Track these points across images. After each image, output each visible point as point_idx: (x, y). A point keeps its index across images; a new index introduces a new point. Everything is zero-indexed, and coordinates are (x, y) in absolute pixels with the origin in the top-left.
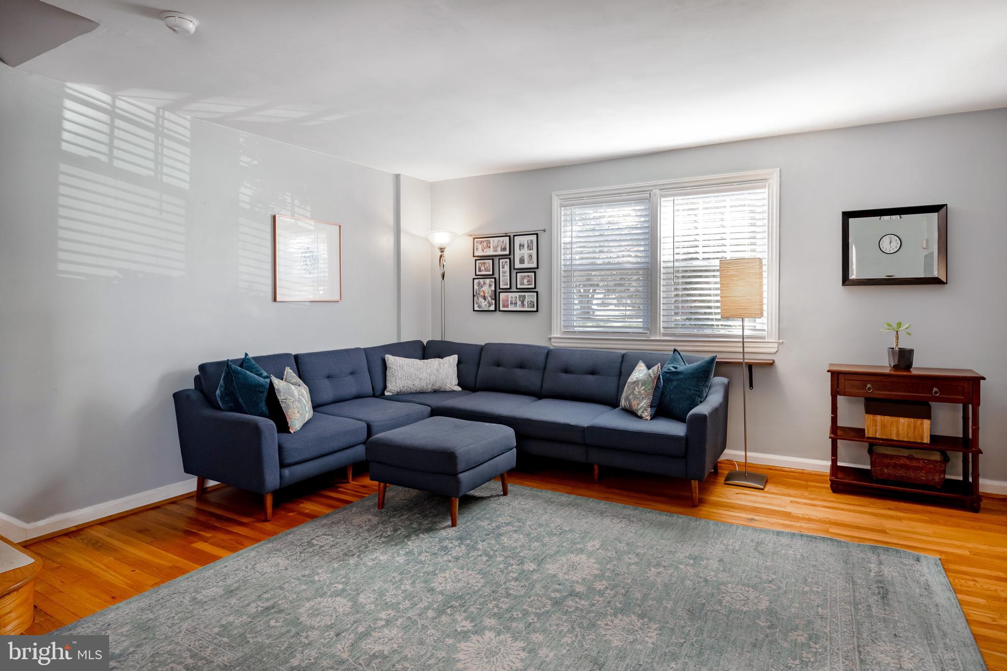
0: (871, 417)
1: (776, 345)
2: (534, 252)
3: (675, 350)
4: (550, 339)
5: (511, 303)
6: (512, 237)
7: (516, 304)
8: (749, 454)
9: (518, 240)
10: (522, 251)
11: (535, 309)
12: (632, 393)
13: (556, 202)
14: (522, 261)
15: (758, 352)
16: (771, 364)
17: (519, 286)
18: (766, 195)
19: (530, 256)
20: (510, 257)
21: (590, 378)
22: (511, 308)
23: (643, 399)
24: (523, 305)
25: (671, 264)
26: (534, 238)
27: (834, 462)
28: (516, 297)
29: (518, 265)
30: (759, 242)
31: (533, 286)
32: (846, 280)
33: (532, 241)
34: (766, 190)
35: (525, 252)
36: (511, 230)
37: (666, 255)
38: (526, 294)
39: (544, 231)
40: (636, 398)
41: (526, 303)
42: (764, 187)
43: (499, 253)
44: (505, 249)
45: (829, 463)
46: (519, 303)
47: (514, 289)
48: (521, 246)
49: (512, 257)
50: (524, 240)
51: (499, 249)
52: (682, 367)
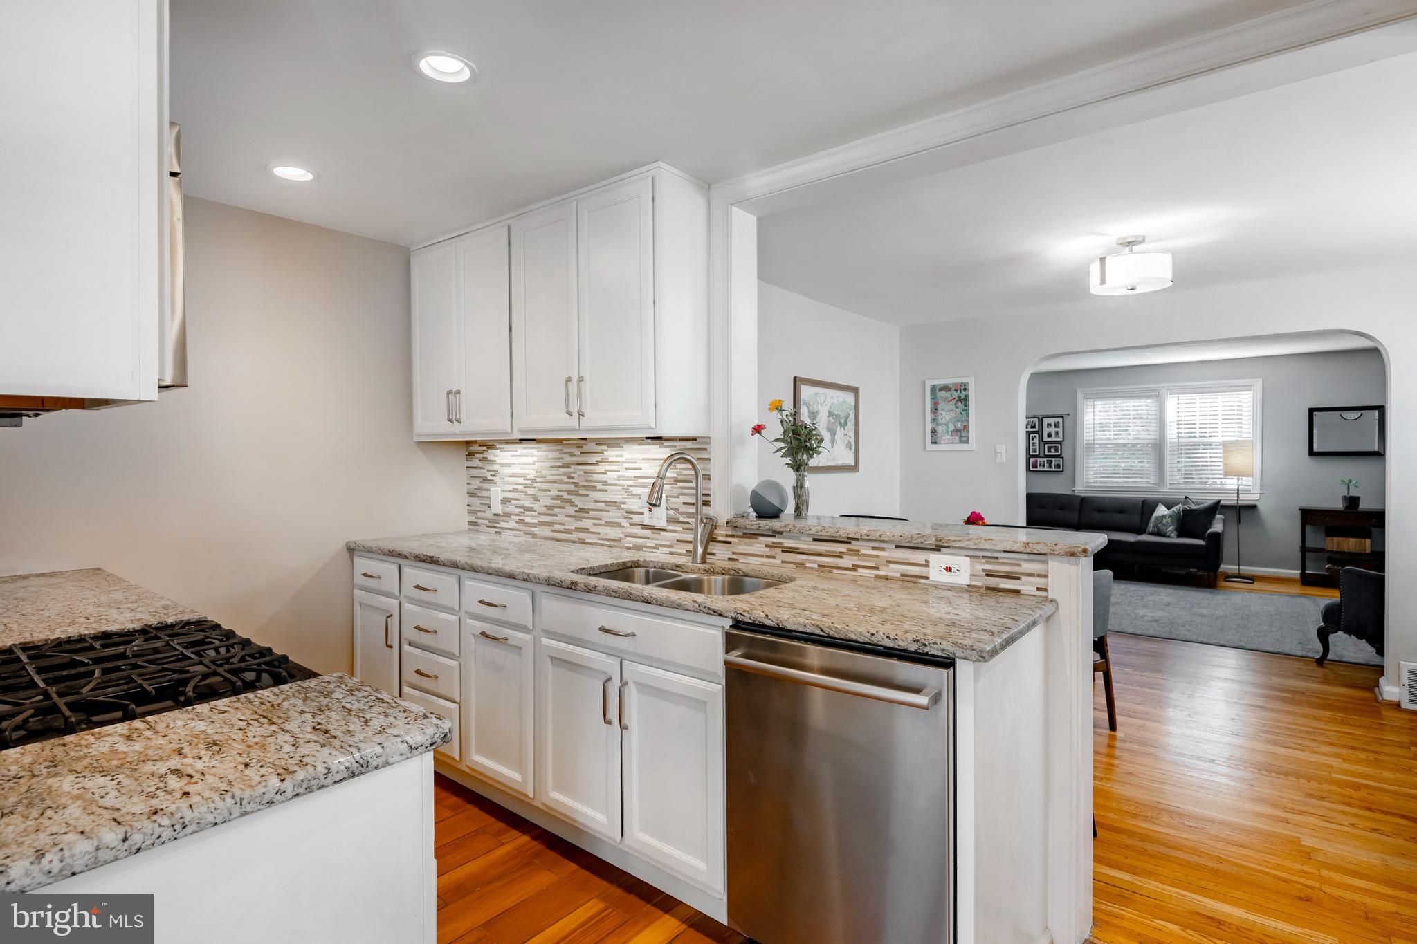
0: (1329, 538)
1: (1259, 495)
2: (1060, 430)
3: (1186, 497)
4: (1074, 491)
5: (1040, 465)
6: (1040, 419)
7: (1044, 466)
8: (1241, 567)
9: (1046, 421)
10: (1050, 429)
11: (1061, 469)
12: (1161, 522)
13: (1080, 396)
14: (1049, 435)
15: (1246, 499)
16: (1254, 507)
17: (1047, 453)
18: (1251, 395)
19: (1057, 433)
21: (1119, 516)
22: (1039, 469)
23: (1170, 526)
24: (1050, 467)
25: (1176, 440)
26: (1060, 420)
27: (1303, 568)
28: (1044, 461)
29: (1046, 438)
30: (1244, 426)
31: (1059, 453)
32: (1312, 453)
33: (1058, 422)
34: (1252, 392)
35: (1053, 430)
36: (1040, 413)
37: (1172, 433)
38: (1053, 459)
39: (1069, 415)
40: (1164, 525)
41: (1053, 465)
42: (1250, 390)
43: (1030, 430)
44: (1034, 427)
45: (1299, 572)
46: (1047, 465)
47: (1042, 455)
48: (1049, 425)
49: (1040, 433)
50: (1052, 421)
51: (1029, 427)
52: (1194, 507)
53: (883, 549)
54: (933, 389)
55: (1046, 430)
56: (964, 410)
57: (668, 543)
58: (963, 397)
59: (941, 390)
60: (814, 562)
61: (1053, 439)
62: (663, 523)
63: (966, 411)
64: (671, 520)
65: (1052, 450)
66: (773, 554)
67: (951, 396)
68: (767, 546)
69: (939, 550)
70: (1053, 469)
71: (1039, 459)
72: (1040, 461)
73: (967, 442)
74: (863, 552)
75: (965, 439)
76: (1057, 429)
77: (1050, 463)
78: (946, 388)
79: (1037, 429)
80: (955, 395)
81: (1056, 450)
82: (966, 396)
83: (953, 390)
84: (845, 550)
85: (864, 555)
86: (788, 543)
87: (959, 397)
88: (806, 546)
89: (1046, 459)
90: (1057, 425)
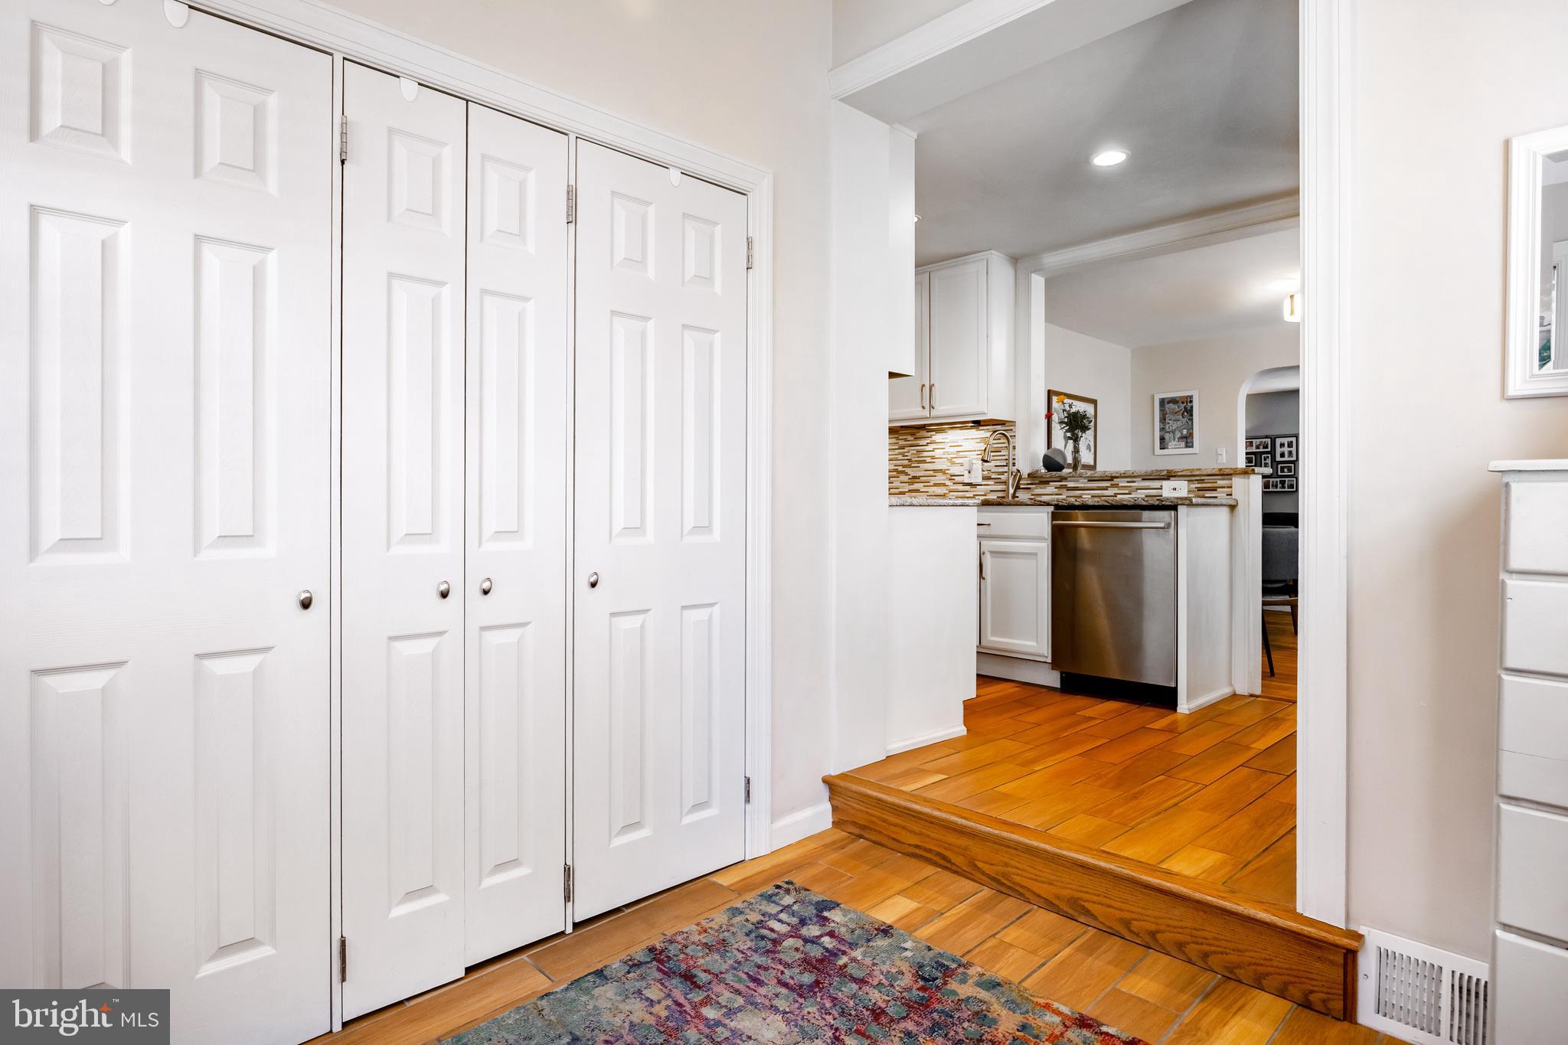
2: (1294, 449)
5: (1273, 485)
6: (1273, 439)
7: (1276, 487)
9: (1278, 441)
10: (1283, 449)
11: (1295, 489)
14: (1282, 455)
17: (1279, 473)
19: (1290, 453)
20: (1273, 453)
22: (1272, 489)
24: (1283, 487)
26: (1294, 439)
28: (1277, 482)
29: (1278, 459)
31: (1293, 473)
33: (1292, 442)
35: (1286, 449)
36: (1272, 434)
38: (1287, 479)
39: (1294, 435)
41: (1286, 485)
43: (1261, 450)
44: (1266, 447)
46: (1279, 485)
47: (1275, 475)
48: (1282, 445)
49: (1273, 452)
50: (1285, 441)
51: (1261, 447)
53: (1134, 482)
54: (1162, 402)
55: (1279, 450)
56: (1189, 420)
57: (983, 493)
58: (1189, 408)
59: (1168, 403)
60: (1089, 494)
61: (1286, 458)
62: (979, 480)
63: (1192, 420)
64: (985, 478)
65: (1286, 470)
66: (1060, 492)
67: (1178, 407)
68: (1056, 488)
69: (1169, 479)
70: (1287, 490)
71: (1271, 480)
72: (1273, 482)
73: (1192, 447)
74: (1120, 485)
75: (1191, 444)
76: (1290, 449)
77: (1283, 483)
78: (1174, 401)
79: (1269, 450)
80: (1182, 406)
81: (1290, 470)
82: (1192, 407)
83: (1180, 402)
84: (1109, 485)
85: (1122, 487)
86: (1071, 484)
87: (1185, 408)
88: (1082, 485)
89: (1278, 480)
90: (1290, 445)
